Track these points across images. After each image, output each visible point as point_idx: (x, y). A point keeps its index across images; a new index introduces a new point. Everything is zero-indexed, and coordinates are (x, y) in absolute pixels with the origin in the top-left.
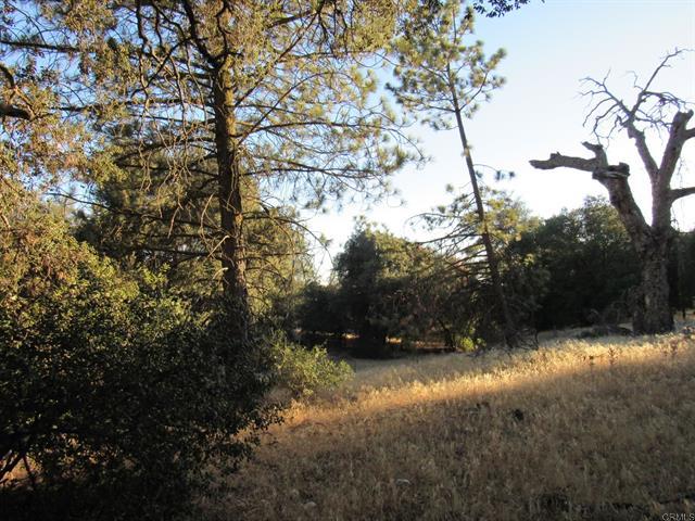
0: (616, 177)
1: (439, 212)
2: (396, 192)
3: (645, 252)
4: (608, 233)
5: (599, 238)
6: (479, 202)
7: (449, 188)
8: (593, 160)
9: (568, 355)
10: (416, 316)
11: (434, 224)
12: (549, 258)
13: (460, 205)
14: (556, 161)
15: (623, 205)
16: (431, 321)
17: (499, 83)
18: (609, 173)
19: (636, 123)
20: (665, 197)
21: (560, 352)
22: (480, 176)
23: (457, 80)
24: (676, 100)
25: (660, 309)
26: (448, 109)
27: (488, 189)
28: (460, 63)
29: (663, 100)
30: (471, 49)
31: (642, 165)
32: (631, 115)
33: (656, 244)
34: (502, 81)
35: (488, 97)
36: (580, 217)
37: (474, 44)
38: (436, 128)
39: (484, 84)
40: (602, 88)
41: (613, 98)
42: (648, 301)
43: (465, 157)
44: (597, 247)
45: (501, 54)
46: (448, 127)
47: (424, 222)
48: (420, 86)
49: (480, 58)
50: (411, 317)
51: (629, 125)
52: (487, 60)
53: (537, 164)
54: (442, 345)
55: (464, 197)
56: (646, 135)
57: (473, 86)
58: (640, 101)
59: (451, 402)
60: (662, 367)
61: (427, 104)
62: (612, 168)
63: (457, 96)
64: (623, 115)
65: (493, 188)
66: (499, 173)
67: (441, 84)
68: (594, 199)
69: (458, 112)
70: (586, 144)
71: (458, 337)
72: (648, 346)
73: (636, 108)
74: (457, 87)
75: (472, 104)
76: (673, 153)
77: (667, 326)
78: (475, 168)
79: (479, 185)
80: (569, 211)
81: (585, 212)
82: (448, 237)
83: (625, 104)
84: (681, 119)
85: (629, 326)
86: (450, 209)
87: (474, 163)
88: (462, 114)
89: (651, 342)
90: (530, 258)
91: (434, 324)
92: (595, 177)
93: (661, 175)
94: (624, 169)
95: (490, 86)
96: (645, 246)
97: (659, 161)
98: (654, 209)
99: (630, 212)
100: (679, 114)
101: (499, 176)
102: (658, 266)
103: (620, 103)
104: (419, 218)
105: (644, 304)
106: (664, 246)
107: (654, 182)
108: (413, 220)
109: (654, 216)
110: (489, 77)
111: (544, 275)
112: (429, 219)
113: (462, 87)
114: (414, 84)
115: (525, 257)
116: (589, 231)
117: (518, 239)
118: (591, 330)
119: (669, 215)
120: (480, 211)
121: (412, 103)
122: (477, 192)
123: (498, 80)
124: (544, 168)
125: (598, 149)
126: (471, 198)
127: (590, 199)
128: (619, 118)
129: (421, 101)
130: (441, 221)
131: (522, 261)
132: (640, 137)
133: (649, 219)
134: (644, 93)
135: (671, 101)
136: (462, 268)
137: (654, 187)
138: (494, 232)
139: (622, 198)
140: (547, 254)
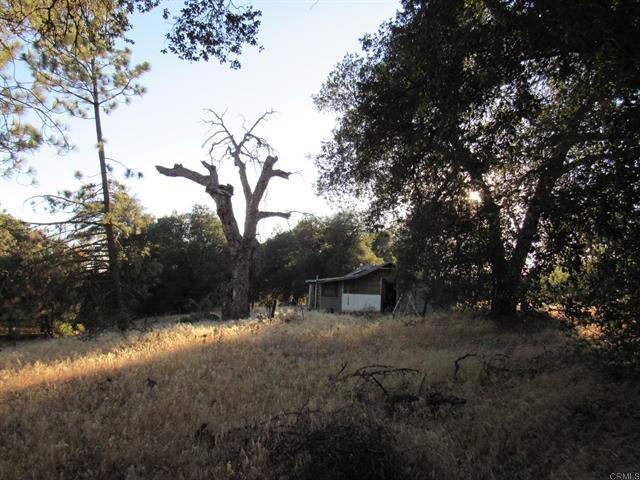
0: (222, 194)
1: (64, 196)
2: (30, 171)
3: (237, 256)
4: (208, 237)
5: (200, 239)
6: (106, 193)
7: (78, 175)
8: (207, 177)
9: (178, 335)
10: (24, 299)
11: (57, 208)
12: (157, 253)
13: (87, 192)
14: (178, 171)
15: (226, 217)
16: (40, 305)
17: (140, 91)
18: (219, 190)
19: (240, 155)
20: (254, 215)
21: (172, 333)
22: (110, 169)
23: (101, 76)
24: (268, 145)
25: (242, 300)
26: (87, 100)
27: (116, 184)
28: (107, 61)
29: (260, 143)
30: (118, 52)
31: (242, 189)
32: (238, 148)
33: (245, 250)
34: (143, 90)
35: (127, 100)
36: (187, 221)
37: (123, 49)
38: (72, 113)
39: (126, 88)
40: (220, 121)
41: (227, 131)
42: (234, 294)
43: (98, 150)
44: (198, 247)
45: (145, 67)
46: (84, 116)
47: (47, 203)
48: (60, 68)
49: (125, 63)
50: (17, 300)
51: (235, 155)
52: (132, 67)
53: (162, 170)
54: (37, 331)
55: (91, 186)
56: (246, 166)
57: (116, 85)
58: (245, 140)
59: (83, 378)
60: (247, 341)
61: (66, 87)
62: (222, 187)
63: (99, 90)
64: (232, 147)
65: (120, 183)
66: (129, 171)
67: (84, 75)
68: (200, 208)
69: (96, 105)
70: (204, 163)
71: (56, 323)
72: (235, 328)
73: (242, 144)
74: (99, 81)
75: (111, 102)
76: (262, 184)
77: (246, 314)
78: (107, 162)
79: (108, 178)
80: (179, 214)
81: (193, 217)
82: (70, 222)
83: (235, 138)
84: (271, 161)
85: (219, 315)
86: (76, 195)
87: (106, 156)
88: (101, 108)
89: (237, 325)
90: (146, 251)
91: (44, 308)
92: (208, 190)
93: (253, 199)
94: (230, 189)
95: (132, 92)
96: (238, 251)
97: (253, 188)
98: (246, 223)
99: (229, 224)
100: (269, 157)
101: (128, 173)
102: (244, 267)
103: (231, 137)
104: (42, 199)
105: (232, 296)
106: (249, 253)
107: (248, 202)
108: (35, 200)
109: (246, 229)
110: (132, 83)
111: (158, 267)
112: (52, 201)
113: (104, 83)
114: (54, 65)
115: (143, 249)
116: (193, 234)
117: (138, 232)
118: (188, 316)
119: (255, 230)
120: (106, 202)
121: (49, 82)
122: (105, 184)
123: (140, 89)
124: (168, 175)
125: (212, 169)
126: (99, 189)
127: (197, 207)
128: (229, 148)
129: (59, 83)
130: (65, 205)
131: (139, 253)
132: (242, 167)
133: (242, 231)
134: (248, 134)
135: (264, 145)
136: (81, 254)
137: (248, 207)
138: (116, 223)
139: (225, 211)
140: (157, 249)
